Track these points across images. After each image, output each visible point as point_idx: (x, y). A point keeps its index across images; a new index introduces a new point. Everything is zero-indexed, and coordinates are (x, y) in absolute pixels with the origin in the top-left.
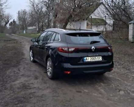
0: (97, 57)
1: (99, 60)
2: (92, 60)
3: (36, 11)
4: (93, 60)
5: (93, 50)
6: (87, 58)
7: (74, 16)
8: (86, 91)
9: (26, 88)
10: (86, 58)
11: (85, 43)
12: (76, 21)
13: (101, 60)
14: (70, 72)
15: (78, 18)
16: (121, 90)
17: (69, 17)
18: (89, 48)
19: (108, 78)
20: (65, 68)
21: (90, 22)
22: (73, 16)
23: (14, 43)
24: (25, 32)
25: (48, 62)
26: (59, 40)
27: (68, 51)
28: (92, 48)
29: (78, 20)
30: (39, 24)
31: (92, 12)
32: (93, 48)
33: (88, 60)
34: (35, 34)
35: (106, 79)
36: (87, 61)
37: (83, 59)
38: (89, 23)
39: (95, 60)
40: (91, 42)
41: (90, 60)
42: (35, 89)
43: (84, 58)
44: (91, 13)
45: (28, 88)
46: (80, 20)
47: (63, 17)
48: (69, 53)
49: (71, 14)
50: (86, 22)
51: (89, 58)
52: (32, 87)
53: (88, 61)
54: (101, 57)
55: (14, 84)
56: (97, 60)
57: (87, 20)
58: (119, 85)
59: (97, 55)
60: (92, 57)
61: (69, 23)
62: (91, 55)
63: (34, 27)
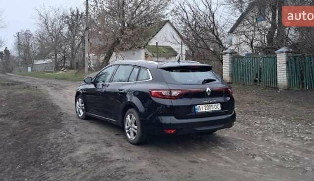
0: (214, 105)
1: (217, 109)
2: (207, 110)
3: (51, 32)
4: (209, 110)
5: (209, 94)
6: (200, 106)
7: (123, 43)
8: (204, 160)
9: (103, 161)
10: (198, 106)
11: (196, 82)
12: (126, 50)
13: (220, 109)
14: (174, 131)
15: (129, 45)
16: (255, 155)
17: (115, 43)
18: (202, 90)
19: (223, 138)
20: (165, 124)
21: (151, 52)
22: (121, 41)
23: (25, 88)
24: (29, 69)
25: (129, 116)
26: (149, 79)
27: (171, 96)
28: (207, 91)
29: (131, 49)
30: (56, 55)
31: (153, 36)
32: (209, 91)
33: (201, 109)
34: (50, 72)
35: (223, 139)
36: (199, 111)
37: (194, 107)
38: (150, 54)
39: (212, 110)
40: (205, 80)
41: (204, 110)
42: (119, 161)
43: (196, 107)
44: (151, 37)
45: (106, 162)
46: (132, 49)
47: (104, 43)
48: (173, 99)
49: (118, 39)
50: (143, 52)
51: (203, 106)
52: (113, 159)
53: (202, 111)
54: (219, 104)
55: (76, 156)
56: (214, 109)
57: (145, 48)
58: (249, 148)
59: (215, 101)
60: (206, 105)
61: (114, 54)
62: (206, 102)
63: (48, 61)
